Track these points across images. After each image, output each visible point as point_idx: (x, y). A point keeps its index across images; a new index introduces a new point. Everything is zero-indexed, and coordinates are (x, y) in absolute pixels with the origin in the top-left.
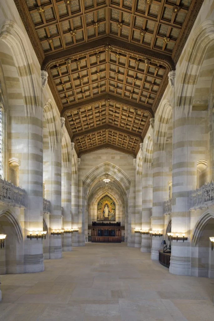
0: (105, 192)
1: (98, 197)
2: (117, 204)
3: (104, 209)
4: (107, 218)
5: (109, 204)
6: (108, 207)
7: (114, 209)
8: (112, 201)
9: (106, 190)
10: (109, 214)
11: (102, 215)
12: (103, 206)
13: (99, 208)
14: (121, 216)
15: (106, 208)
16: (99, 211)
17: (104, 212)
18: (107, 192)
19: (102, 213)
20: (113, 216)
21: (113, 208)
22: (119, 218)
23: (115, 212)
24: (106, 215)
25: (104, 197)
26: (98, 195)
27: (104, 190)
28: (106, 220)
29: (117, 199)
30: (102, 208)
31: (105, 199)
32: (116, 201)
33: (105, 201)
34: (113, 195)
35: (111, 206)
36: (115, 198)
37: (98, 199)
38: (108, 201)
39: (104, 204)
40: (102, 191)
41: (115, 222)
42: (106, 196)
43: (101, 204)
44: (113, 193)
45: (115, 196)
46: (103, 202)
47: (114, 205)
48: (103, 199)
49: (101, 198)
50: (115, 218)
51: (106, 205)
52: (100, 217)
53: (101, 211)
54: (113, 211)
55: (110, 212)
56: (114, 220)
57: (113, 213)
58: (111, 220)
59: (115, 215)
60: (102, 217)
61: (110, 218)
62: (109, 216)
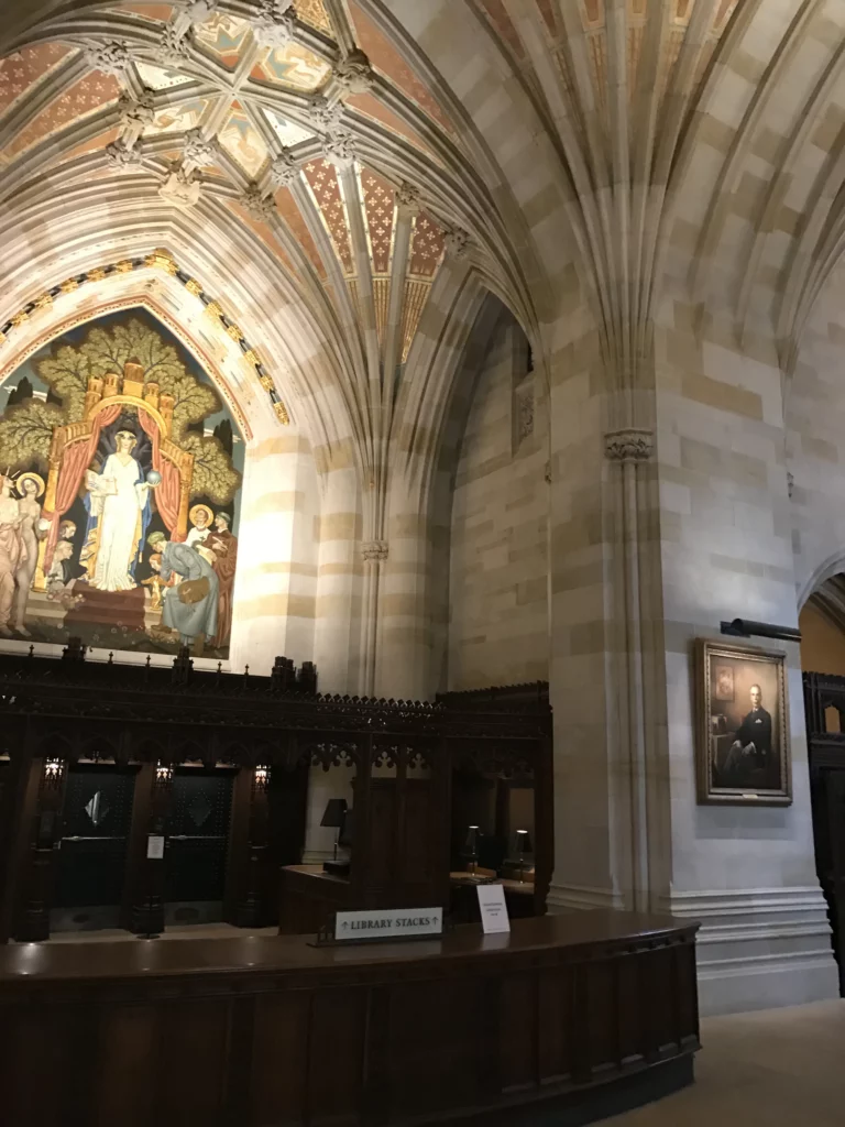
0: (139, 246)
1: (46, 277)
2: (290, 430)
3: (93, 477)
4: (119, 597)
5: (161, 424)
6: (144, 460)
7: (221, 494)
8: (207, 401)
9: (159, 221)
10: (147, 550)
11: (49, 558)
12: (79, 436)
13: (24, 454)
14: (325, 587)
15: (122, 465)
16: (7, 484)
17: (79, 516)
18: (164, 252)
19: (46, 525)
20: (195, 590)
21: (203, 482)
22: (299, 607)
23: (226, 542)
24: (111, 568)
25: (109, 324)
26: (43, 254)
27: (144, 214)
28: (102, 625)
29: (293, 371)
30: (67, 454)
31: (111, 352)
32: (268, 398)
33: (109, 371)
34: (250, 306)
35: (186, 456)
36: (269, 345)
37: (32, 306)
38: (156, 382)
39: (92, 415)
40: (107, 212)
41: (226, 657)
42: (135, 321)
43: (56, 401)
44: (256, 280)
45: (268, 322)
46: (79, 383)
47: (219, 451)
48: (90, 353)
49: (69, 328)
50: (222, 610)
51: (127, 434)
52: (23, 578)
53: (41, 500)
54: (201, 518)
55: (162, 534)
56: (211, 630)
57: (197, 550)
58: (169, 631)
59: (225, 578)
60: (55, 575)
61: (162, 604)
62: (150, 586)
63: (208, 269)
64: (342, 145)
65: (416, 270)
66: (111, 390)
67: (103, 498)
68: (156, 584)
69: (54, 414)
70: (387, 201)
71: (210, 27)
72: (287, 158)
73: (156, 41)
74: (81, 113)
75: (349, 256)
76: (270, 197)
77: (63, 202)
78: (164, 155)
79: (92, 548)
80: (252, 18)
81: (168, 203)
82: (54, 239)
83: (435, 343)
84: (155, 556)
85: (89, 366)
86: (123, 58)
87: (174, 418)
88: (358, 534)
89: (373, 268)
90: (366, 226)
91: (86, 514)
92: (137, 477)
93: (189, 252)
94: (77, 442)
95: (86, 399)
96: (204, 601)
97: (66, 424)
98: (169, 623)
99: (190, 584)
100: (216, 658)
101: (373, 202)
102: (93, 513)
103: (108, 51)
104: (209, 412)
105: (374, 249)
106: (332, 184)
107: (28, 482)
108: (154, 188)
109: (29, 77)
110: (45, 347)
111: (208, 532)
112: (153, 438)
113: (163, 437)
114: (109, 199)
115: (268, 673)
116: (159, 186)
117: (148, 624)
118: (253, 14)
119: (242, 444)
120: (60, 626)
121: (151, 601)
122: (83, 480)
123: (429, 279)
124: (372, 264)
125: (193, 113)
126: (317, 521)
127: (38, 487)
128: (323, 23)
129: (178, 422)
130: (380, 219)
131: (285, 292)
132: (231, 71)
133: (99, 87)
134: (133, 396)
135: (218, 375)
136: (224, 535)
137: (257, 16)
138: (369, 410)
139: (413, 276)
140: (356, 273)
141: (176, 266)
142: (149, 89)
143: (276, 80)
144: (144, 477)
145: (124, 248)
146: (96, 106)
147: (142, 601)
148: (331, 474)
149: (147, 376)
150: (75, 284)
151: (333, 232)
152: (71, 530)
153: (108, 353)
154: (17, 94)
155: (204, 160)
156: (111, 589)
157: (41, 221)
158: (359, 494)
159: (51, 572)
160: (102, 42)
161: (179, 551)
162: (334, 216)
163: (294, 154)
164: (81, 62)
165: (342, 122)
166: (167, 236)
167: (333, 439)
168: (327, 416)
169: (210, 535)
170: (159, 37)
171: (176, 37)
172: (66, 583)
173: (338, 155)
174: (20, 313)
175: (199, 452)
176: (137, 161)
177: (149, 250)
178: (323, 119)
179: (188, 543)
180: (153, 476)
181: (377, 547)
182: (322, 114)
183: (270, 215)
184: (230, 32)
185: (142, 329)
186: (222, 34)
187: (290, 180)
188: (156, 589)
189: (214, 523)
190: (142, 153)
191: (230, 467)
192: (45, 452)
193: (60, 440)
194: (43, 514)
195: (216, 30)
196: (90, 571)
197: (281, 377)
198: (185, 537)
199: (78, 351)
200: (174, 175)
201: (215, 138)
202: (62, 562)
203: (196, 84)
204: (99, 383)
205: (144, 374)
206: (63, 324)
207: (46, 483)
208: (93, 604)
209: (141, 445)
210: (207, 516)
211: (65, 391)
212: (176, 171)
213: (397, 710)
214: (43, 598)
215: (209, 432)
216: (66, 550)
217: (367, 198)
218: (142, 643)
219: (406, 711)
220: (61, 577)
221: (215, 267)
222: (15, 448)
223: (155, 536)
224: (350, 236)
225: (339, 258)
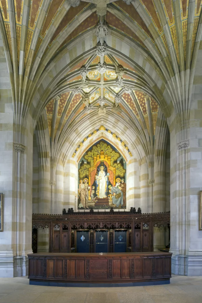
2: (133, 158)
3: (97, 177)
4: (104, 199)
5: (109, 162)
6: (106, 171)
7: (122, 175)
8: (118, 155)
9: (100, 119)
10: (108, 189)
11: (90, 193)
12: (93, 169)
13: (84, 175)
14: (142, 191)
15: (102, 173)
16: (82, 181)
17: (95, 185)
18: (102, 126)
19: (89, 188)
20: (118, 196)
21: (118, 173)
22: (137, 196)
23: (124, 185)
24: (102, 194)
25: (96, 145)
26: (79, 135)
27: (96, 119)
28: (101, 205)
29: (132, 144)
30: (91, 173)
31: (97, 150)
32: (128, 151)
33: (97, 154)
34: (121, 132)
35: (114, 168)
36: (126, 140)
37: (79, 146)
38: (107, 154)
39: (95, 164)
40: (89, 122)
41: (126, 208)
42: (101, 142)
43: (89, 163)
44: (121, 125)
45: (125, 134)
46: (92, 158)
47: (121, 166)
48: (93, 152)
49: (89, 148)
50: (124, 199)
51: (102, 167)
52: (87, 198)
53: (88, 183)
54: (118, 181)
55: (111, 186)
56: (122, 203)
57: (118, 188)
58: (114, 204)
59: (124, 192)
60: (92, 197)
61: (112, 199)
62: (109, 196)
63: (111, 127)
64: (127, 88)
65: (153, 111)
66: (98, 158)
67: (99, 180)
68: (110, 196)
69: (88, 166)
70: (143, 96)
71: (91, 75)
72: (117, 96)
73: (81, 84)
74: (76, 104)
75: (137, 113)
76: (118, 106)
77: (80, 123)
78: (96, 105)
79: (98, 191)
80: (97, 69)
81: (100, 115)
82: (80, 131)
83: (160, 128)
84: (110, 190)
85: (94, 155)
86: (78, 90)
87: (111, 161)
88: (148, 178)
89: (143, 114)
90: (139, 105)
91: (96, 184)
92: (105, 175)
93: (107, 124)
94: (93, 170)
95: (94, 161)
96: (120, 197)
97: (91, 167)
98: (114, 203)
99: (117, 195)
100: (124, 209)
101: (139, 98)
102: (97, 184)
103: (75, 90)
104: (118, 158)
105: (143, 109)
106: (129, 97)
107: (85, 180)
108: (97, 113)
109: (65, 101)
110: (85, 153)
111: (120, 183)
112: (107, 166)
113: (109, 165)
114: (89, 119)
115: (129, 211)
116: (98, 112)
117: (110, 204)
118: (97, 68)
119: (126, 163)
120: (94, 206)
121: (110, 199)
122: (95, 178)
123: (156, 112)
124: (143, 113)
125: (97, 94)
126: (140, 177)
127: (87, 181)
128: (111, 63)
129: (112, 161)
130: (142, 101)
131: (127, 126)
132: (100, 82)
133: (78, 97)
134: (102, 159)
135: (119, 149)
136: (123, 183)
137: (98, 68)
138: (148, 148)
139: (153, 113)
140: (140, 117)
141: (105, 128)
142: (87, 93)
143: (109, 79)
144: (106, 175)
145: (94, 128)
146: (78, 101)
147: (108, 199)
148: (142, 165)
149: (105, 153)
150: (86, 139)
151: (133, 109)
152: (94, 188)
153: (97, 151)
154: (64, 105)
155: (102, 103)
156: (102, 198)
157: (77, 128)
158: (148, 169)
159: (91, 196)
160: (73, 88)
161: (114, 188)
162: (132, 105)
163: (119, 94)
164: (72, 94)
165: (123, 83)
166: (102, 122)
167: (141, 158)
168: (140, 153)
169: (120, 184)
170: (81, 82)
171: (84, 81)
172: (94, 198)
173: (127, 90)
174: (77, 148)
175: (117, 167)
176: (90, 109)
177: (99, 127)
178: (119, 84)
179: (116, 186)
180: (108, 174)
181: (152, 180)
182: (118, 83)
183: (119, 110)
184: (95, 74)
185: (103, 144)
186: (94, 75)
187: (119, 101)
188: (111, 197)
189: (121, 181)
190: (91, 107)
191: (123, 169)
192: (87, 174)
193: (90, 171)
194: (89, 186)
195: (93, 75)
196: (98, 195)
197: (129, 146)
198: (115, 185)
199: (91, 152)
200: (100, 108)
201: (104, 97)
202: (93, 194)
203: (95, 88)
204: (96, 157)
205: (104, 153)
206: (87, 147)
207: (88, 179)
208: (99, 201)
209: (105, 168)
210: (119, 180)
211: (90, 161)
212: (100, 107)
213: (149, 215)
214: (90, 201)
215: (118, 162)
216: (93, 192)
217: (138, 98)
218: (109, 207)
219: (151, 215)
220: (93, 197)
221: (113, 126)
222: (82, 174)
223: (110, 186)
224: (136, 108)
225: (135, 114)
